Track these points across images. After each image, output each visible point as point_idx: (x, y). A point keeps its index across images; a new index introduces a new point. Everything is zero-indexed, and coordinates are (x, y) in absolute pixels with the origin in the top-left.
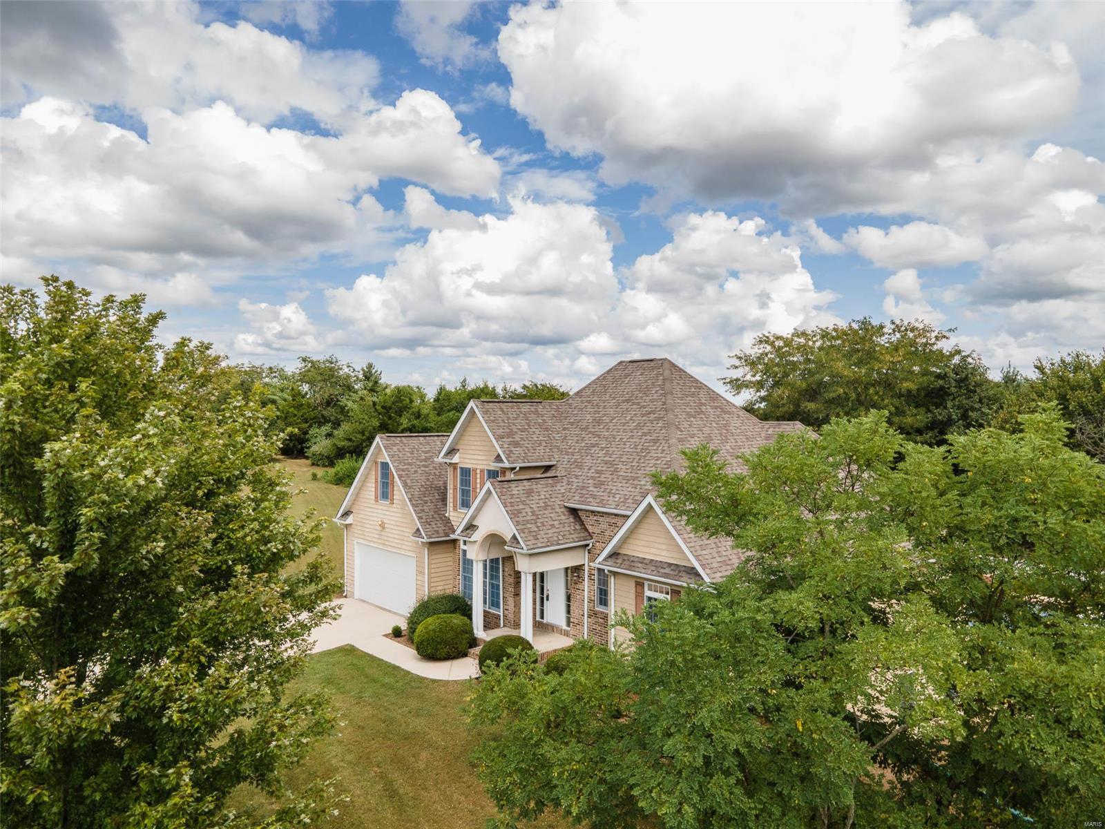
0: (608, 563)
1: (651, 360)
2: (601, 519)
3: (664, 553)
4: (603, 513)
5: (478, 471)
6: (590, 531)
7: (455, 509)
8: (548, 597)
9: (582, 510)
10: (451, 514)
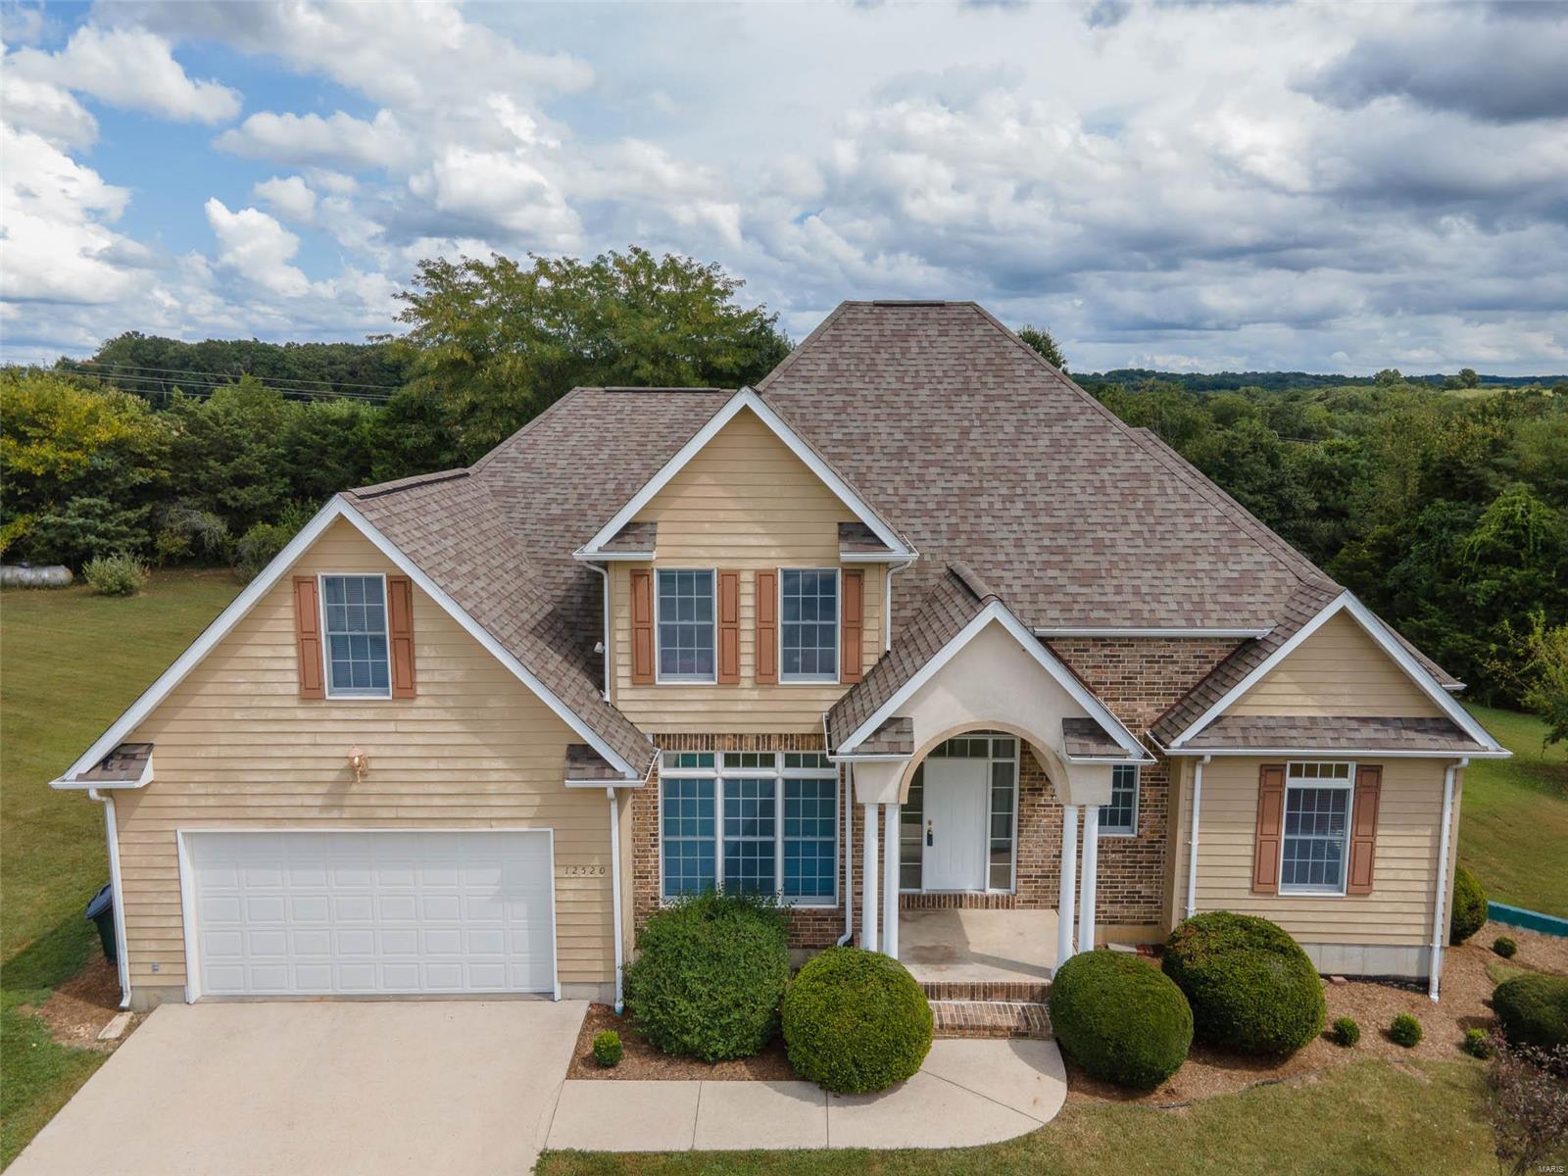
0: (1213, 741)
1: (941, 305)
2: (1125, 651)
3: (1345, 701)
4: (1130, 639)
5: (747, 577)
6: (1091, 680)
7: (641, 677)
8: (930, 837)
9: (1060, 638)
10: (621, 695)
